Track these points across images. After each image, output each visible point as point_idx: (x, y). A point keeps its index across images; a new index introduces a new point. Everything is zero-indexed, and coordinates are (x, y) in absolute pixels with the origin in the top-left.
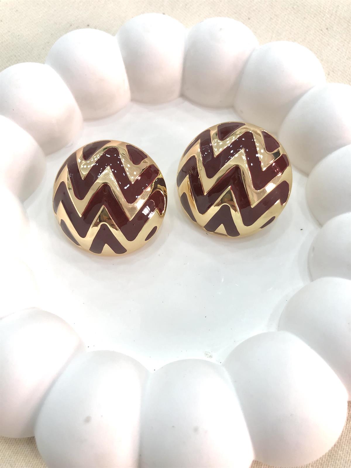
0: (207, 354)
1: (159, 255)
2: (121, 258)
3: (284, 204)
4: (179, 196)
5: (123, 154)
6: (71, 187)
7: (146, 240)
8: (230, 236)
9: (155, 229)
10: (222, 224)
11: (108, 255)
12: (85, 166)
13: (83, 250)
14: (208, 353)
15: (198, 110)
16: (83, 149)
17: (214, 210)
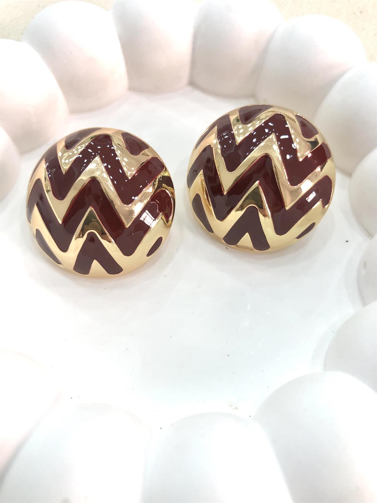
0: (231, 406)
1: (165, 276)
2: (115, 279)
3: (326, 206)
4: (190, 200)
5: (118, 145)
6: (49, 188)
7: (149, 255)
8: (257, 250)
9: (159, 241)
10: (247, 234)
11: (98, 277)
12: (67, 161)
13: (65, 271)
14: (233, 404)
15: (211, 100)
16: (65, 140)
17: (235, 216)
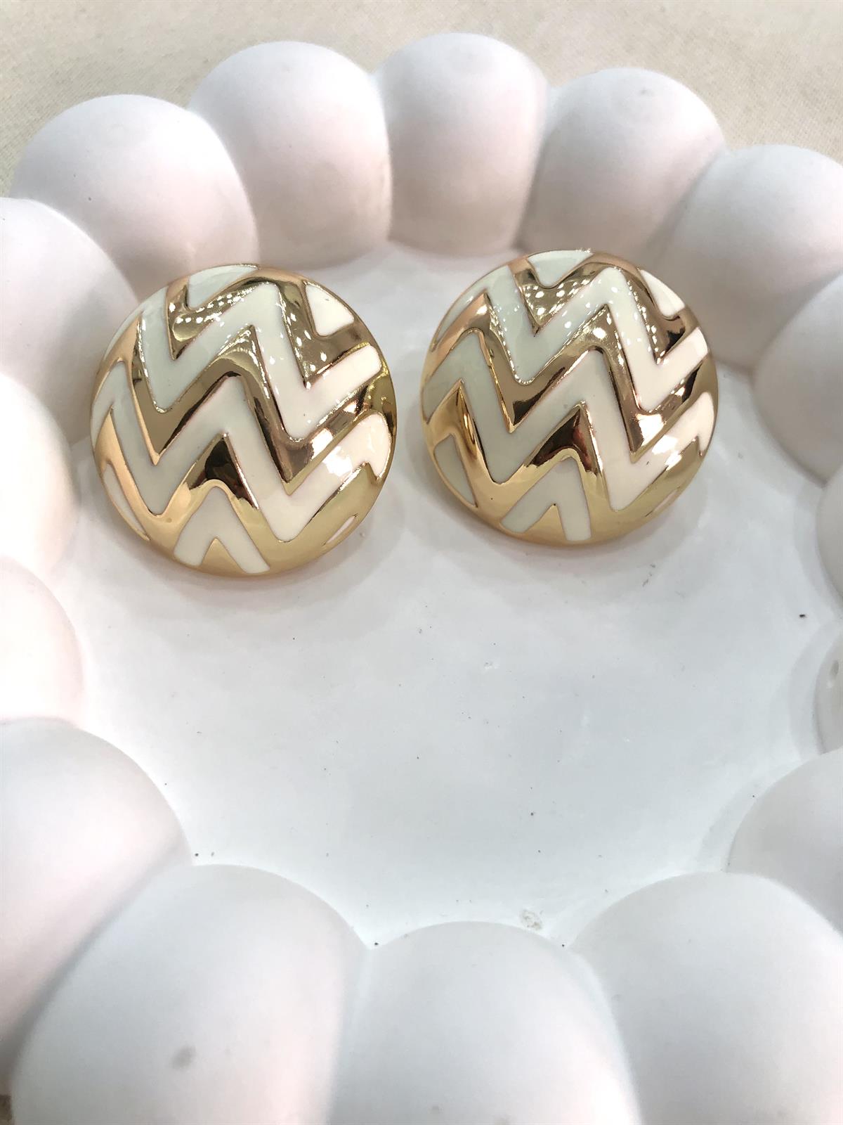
0: (526, 918)
14: (531, 916)
